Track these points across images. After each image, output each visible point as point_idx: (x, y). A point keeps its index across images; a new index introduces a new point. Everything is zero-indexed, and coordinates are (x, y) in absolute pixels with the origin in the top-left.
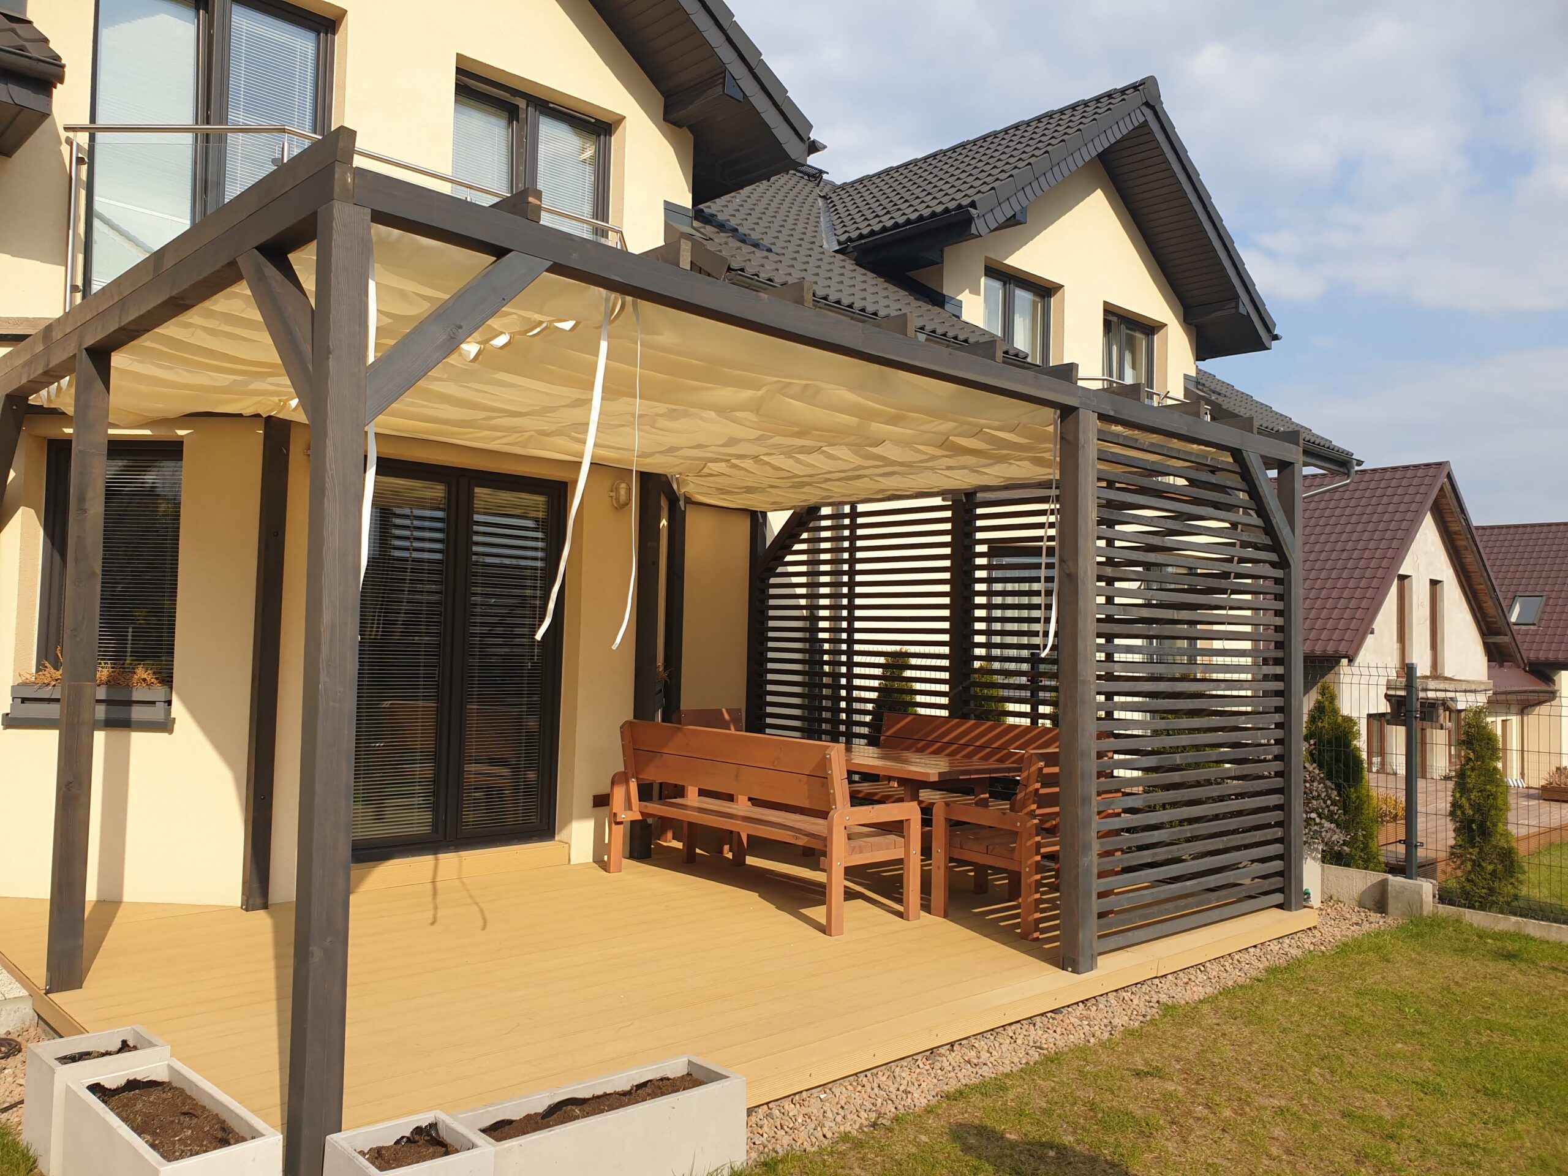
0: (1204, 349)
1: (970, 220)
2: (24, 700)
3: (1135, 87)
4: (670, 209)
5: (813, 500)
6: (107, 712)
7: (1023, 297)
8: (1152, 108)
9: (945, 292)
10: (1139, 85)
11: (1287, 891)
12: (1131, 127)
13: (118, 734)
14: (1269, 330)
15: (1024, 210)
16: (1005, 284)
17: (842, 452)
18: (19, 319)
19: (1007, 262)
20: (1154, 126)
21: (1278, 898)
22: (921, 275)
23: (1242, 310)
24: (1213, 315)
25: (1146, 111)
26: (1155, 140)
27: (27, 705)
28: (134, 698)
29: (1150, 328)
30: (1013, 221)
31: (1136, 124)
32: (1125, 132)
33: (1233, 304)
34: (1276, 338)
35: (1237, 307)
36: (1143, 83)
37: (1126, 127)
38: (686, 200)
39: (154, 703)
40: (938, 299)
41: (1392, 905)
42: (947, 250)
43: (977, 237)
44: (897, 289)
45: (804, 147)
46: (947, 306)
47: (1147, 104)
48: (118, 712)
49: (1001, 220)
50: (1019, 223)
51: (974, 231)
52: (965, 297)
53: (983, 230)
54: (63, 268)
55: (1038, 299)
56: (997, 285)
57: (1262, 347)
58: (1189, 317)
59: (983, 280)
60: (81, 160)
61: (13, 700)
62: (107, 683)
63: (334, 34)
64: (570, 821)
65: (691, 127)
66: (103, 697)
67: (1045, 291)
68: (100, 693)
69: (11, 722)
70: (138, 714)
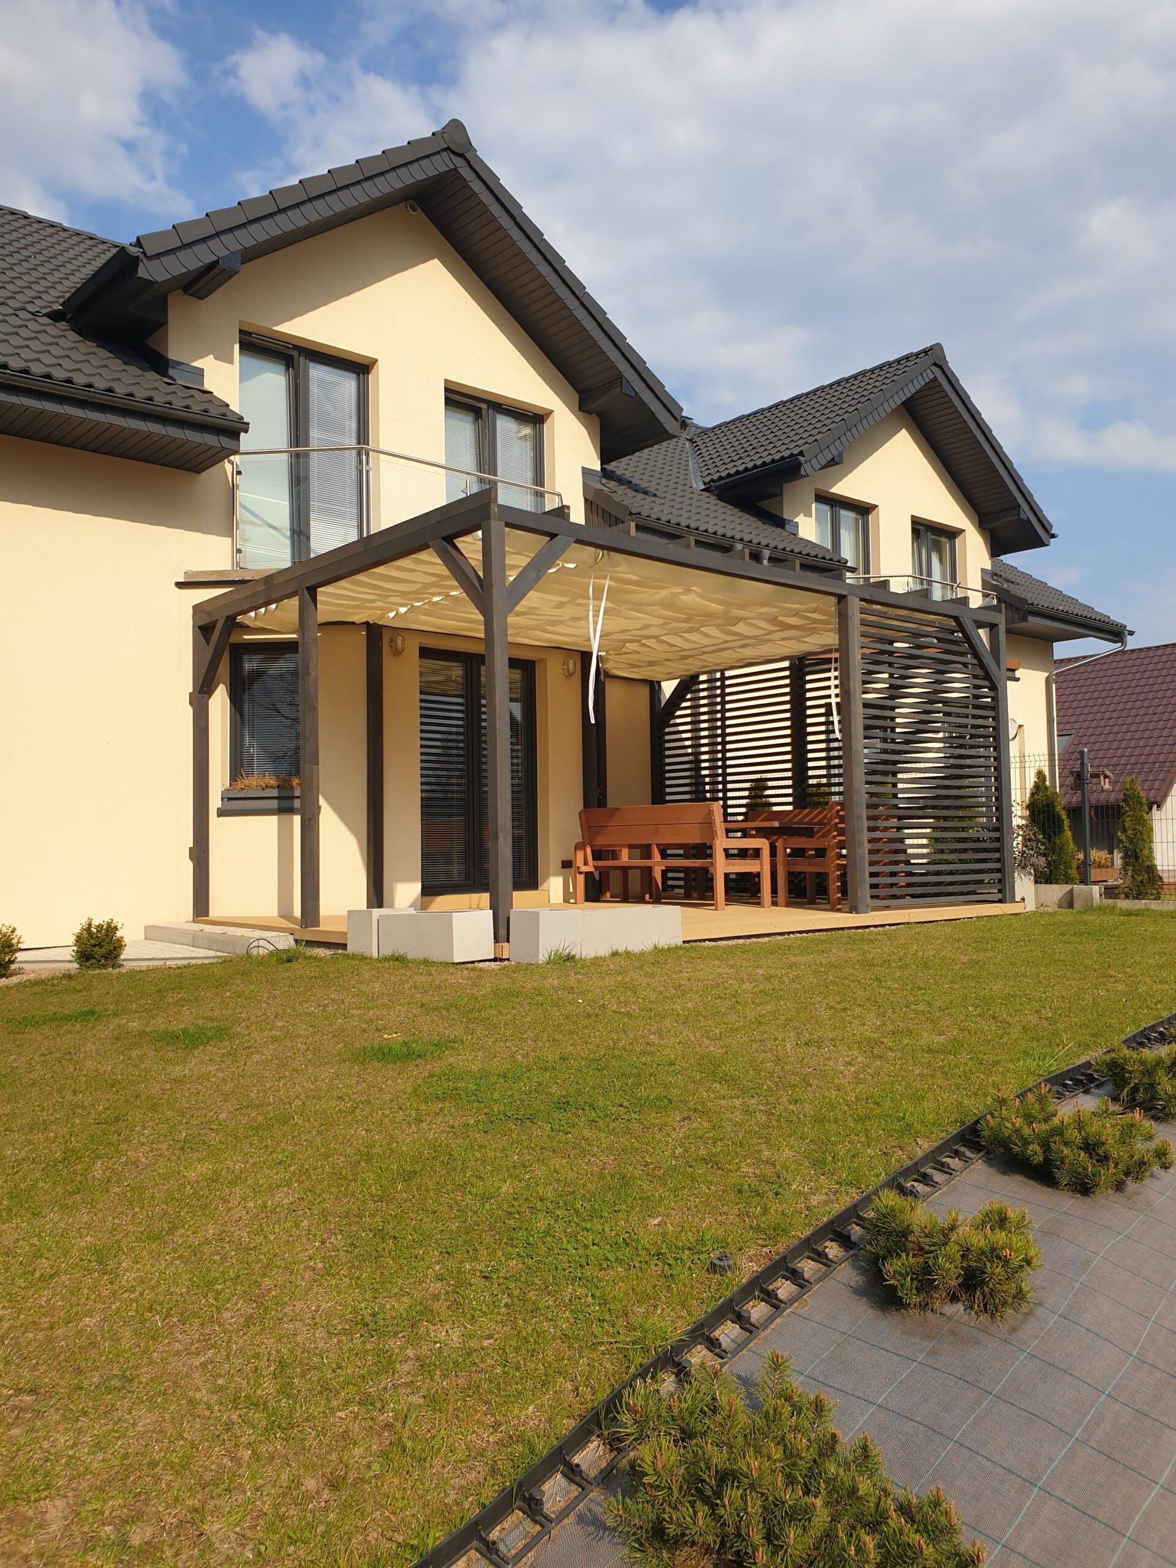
0: (998, 546)
1: (800, 465)
2: (229, 799)
3: (926, 352)
4: (586, 472)
5: (694, 670)
6: (279, 804)
7: (847, 516)
8: (940, 367)
9: (785, 517)
11: (1004, 892)
12: (923, 383)
13: (286, 817)
14: (1047, 531)
15: (841, 454)
16: (832, 507)
17: (713, 631)
18: (212, 572)
19: (832, 490)
20: (942, 380)
21: (999, 896)
22: (764, 504)
23: (1023, 516)
24: (1004, 520)
25: (935, 369)
26: (943, 390)
27: (231, 802)
28: (295, 795)
29: (953, 534)
30: (833, 462)
31: (927, 380)
32: (918, 387)
33: (1016, 512)
34: (1053, 536)
35: (1019, 514)
36: (931, 349)
37: (919, 384)
38: (596, 465)
40: (780, 522)
41: (1076, 902)
42: (785, 486)
43: (805, 476)
44: (749, 517)
45: (678, 425)
46: (787, 527)
47: (935, 364)
48: (286, 804)
49: (824, 462)
50: (838, 463)
51: (802, 472)
52: (801, 519)
53: (809, 470)
54: (230, 539)
55: (859, 517)
56: (826, 508)
57: (1042, 544)
58: (983, 523)
59: (814, 506)
60: (239, 473)
61: (222, 799)
62: (278, 787)
63: (368, 374)
64: (548, 877)
65: (598, 415)
66: (276, 795)
67: (864, 510)
68: (275, 793)
69: (221, 813)
70: (297, 804)
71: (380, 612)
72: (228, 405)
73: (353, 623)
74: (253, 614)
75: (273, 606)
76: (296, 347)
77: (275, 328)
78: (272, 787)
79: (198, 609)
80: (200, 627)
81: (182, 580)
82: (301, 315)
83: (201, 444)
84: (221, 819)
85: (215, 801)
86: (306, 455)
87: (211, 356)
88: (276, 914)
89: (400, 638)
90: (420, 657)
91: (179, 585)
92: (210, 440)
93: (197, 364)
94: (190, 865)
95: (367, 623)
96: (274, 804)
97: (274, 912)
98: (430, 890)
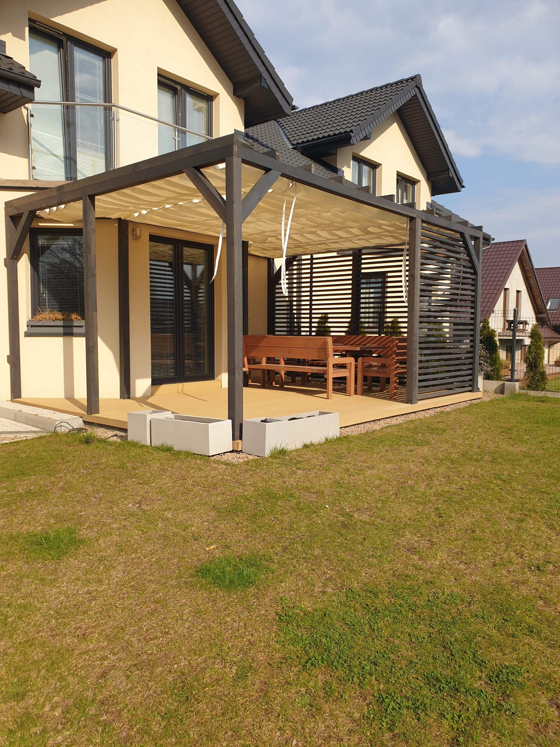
0: (435, 191)
1: (350, 138)
2: (32, 326)
3: (412, 79)
5: (295, 253)
6: (64, 330)
7: (366, 168)
8: (419, 88)
9: (338, 167)
10: (414, 78)
11: (473, 386)
12: (410, 97)
13: (68, 338)
14: (460, 184)
15: (370, 133)
16: (359, 163)
18: (17, 180)
19: (361, 154)
20: (419, 96)
21: (470, 388)
23: (451, 175)
24: (438, 177)
25: (416, 89)
26: (419, 102)
27: (33, 328)
28: (74, 325)
29: (414, 182)
30: (366, 138)
31: (412, 95)
32: (408, 99)
33: (447, 173)
34: (463, 187)
35: (449, 174)
36: (415, 77)
37: (408, 97)
38: (242, 129)
39: (82, 326)
40: (335, 170)
41: (506, 392)
42: (338, 150)
43: (353, 145)
44: (319, 165)
45: (290, 108)
46: (338, 173)
47: (417, 87)
48: (68, 330)
49: (362, 138)
50: (368, 139)
51: (352, 142)
52: (345, 169)
53: (355, 142)
54: (27, 160)
55: (371, 170)
56: (356, 164)
57: (457, 190)
58: (429, 178)
59: (352, 162)
60: (32, 116)
61: (27, 326)
62: (63, 319)
63: (111, 58)
64: (221, 373)
65: (244, 99)
66: (62, 325)
67: (374, 166)
68: (61, 323)
69: (27, 335)
70: (75, 330)
71: (129, 213)
72: (24, 68)
73: (111, 218)
74: (47, 210)
75: (63, 206)
76: (65, 35)
77: (51, 19)
78: (59, 319)
79: (8, 205)
80: (10, 217)
82: (68, 13)
83: (8, 92)
84: (27, 338)
85: (23, 328)
86: (73, 107)
87: (10, 34)
88: (63, 397)
89: (138, 229)
90: (150, 241)
92: (15, 90)
94: (8, 367)
95: (119, 219)
96: (61, 330)
97: (62, 396)
98: (156, 382)
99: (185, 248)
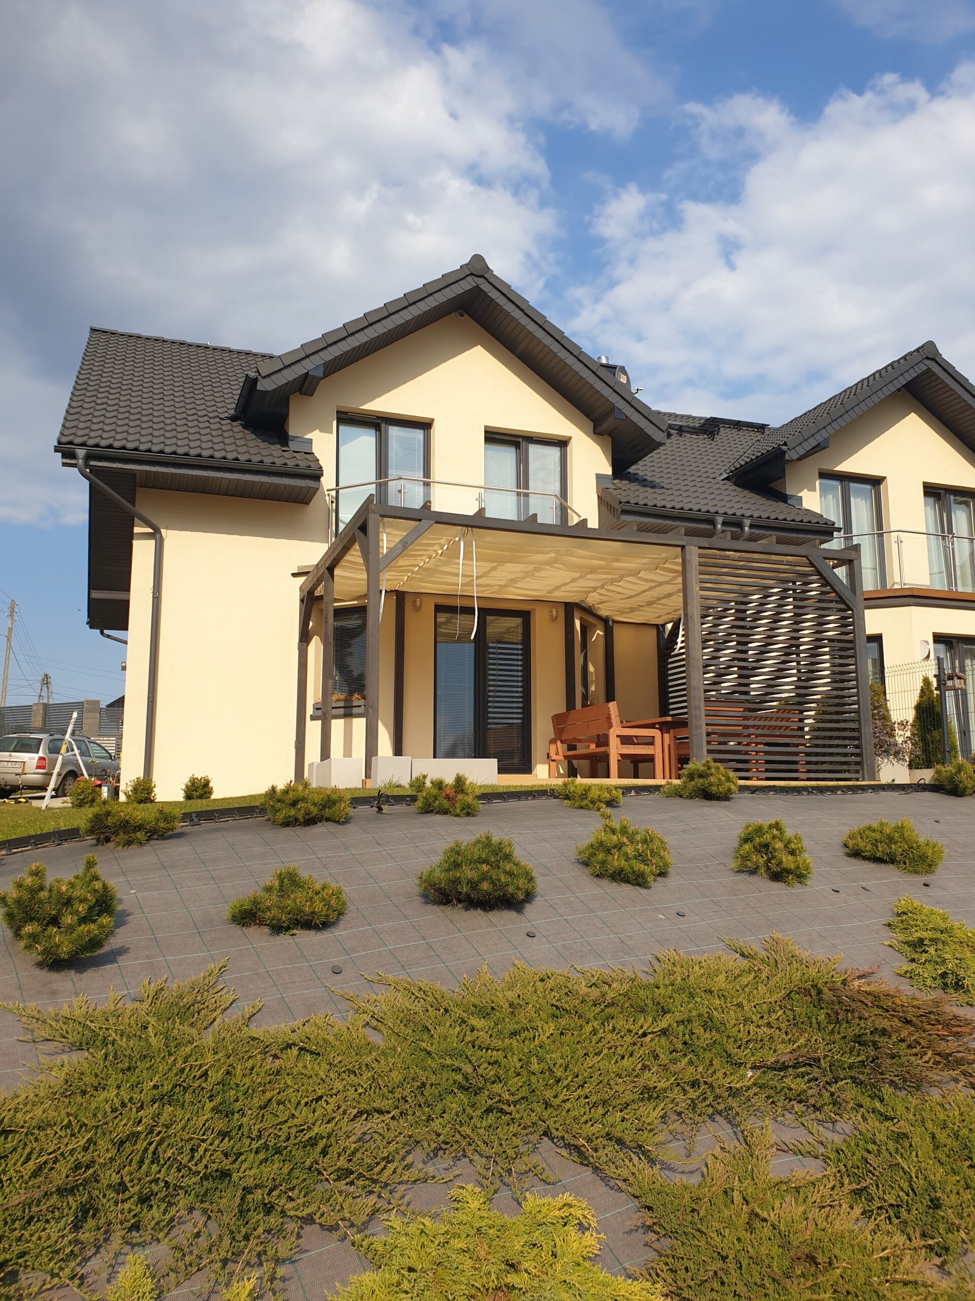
1: (785, 452)
2: (317, 709)
4: (599, 476)
6: (344, 711)
7: (857, 487)
9: (788, 493)
10: (919, 350)
12: (916, 374)
13: (348, 720)
15: (826, 440)
16: (839, 481)
19: (837, 469)
22: (774, 485)
25: (928, 362)
27: (319, 711)
28: (355, 705)
30: (820, 448)
31: (920, 371)
36: (924, 347)
38: (608, 471)
39: (362, 706)
40: (783, 498)
46: (790, 501)
47: (927, 358)
48: (348, 711)
50: (825, 448)
51: (790, 458)
52: (804, 494)
55: (871, 487)
56: (830, 483)
59: (817, 483)
60: (333, 502)
61: (313, 709)
62: (345, 700)
63: (430, 428)
65: (609, 434)
66: (344, 706)
67: (876, 482)
68: (342, 704)
69: (312, 718)
70: (355, 710)
72: (318, 460)
73: (387, 591)
76: (378, 418)
77: (361, 408)
78: (341, 700)
79: (300, 589)
80: (301, 600)
81: (296, 571)
82: (379, 397)
83: (295, 486)
84: (312, 722)
85: (310, 711)
87: (318, 430)
89: (418, 599)
90: (436, 611)
91: (294, 575)
92: (303, 483)
93: (308, 436)
94: (294, 752)
95: (396, 591)
96: (342, 711)
99: (488, 617)
